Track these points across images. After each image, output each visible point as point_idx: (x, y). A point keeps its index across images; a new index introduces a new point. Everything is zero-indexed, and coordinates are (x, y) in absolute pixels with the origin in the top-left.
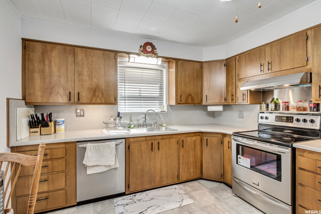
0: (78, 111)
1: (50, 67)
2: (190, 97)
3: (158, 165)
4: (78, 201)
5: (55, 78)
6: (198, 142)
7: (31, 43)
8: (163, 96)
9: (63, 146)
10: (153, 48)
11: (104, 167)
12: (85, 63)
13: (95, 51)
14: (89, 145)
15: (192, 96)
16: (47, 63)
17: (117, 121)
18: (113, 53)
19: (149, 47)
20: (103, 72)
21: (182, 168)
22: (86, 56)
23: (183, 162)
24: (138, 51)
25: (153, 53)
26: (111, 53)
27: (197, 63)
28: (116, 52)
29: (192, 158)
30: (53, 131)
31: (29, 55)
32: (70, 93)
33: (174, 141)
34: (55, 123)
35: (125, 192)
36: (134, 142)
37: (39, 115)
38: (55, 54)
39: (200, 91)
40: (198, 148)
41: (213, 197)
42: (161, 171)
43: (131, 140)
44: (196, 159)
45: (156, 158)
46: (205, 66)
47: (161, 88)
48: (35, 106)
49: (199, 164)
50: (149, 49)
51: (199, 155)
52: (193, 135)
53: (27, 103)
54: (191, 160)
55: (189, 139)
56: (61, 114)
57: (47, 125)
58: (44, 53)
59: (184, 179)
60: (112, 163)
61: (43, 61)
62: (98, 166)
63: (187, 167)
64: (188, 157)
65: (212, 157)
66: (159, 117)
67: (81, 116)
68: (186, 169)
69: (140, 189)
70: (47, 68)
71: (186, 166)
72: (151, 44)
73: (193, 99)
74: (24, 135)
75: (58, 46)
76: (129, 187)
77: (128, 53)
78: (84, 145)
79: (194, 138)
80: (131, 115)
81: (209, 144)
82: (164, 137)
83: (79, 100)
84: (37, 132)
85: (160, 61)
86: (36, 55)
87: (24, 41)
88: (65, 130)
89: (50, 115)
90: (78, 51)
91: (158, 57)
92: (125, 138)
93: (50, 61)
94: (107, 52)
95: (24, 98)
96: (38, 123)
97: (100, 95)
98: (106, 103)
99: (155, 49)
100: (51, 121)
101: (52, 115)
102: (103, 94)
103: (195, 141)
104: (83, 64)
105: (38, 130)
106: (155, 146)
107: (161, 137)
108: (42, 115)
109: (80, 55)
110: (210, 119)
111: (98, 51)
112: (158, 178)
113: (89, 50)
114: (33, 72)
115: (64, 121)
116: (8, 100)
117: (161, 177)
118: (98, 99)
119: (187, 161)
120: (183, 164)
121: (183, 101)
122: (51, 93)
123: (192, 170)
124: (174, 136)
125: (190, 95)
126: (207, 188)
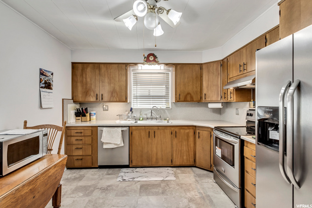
0: (104, 107)
1: (86, 78)
2: (189, 95)
3: (155, 149)
4: (98, 165)
5: (89, 85)
6: (191, 134)
7: (76, 65)
8: (169, 95)
9: (91, 128)
10: (155, 57)
11: (114, 145)
12: (106, 74)
13: (112, 65)
14: (104, 129)
15: (191, 94)
16: (84, 76)
17: (130, 115)
18: (125, 65)
19: (152, 57)
20: (118, 79)
21: (176, 155)
22: (107, 69)
23: (176, 149)
24: (142, 62)
25: (155, 61)
26: (123, 65)
27: (196, 65)
28: (127, 64)
29: (185, 147)
30: (88, 119)
31: (75, 72)
32: (97, 95)
33: (168, 131)
34: (90, 114)
35: (129, 165)
36: (136, 130)
37: (81, 109)
38: (89, 70)
39: (199, 90)
40: (191, 139)
41: (194, 179)
42: (157, 154)
43: (134, 128)
44: (190, 148)
45: (153, 143)
46: (204, 67)
47: (167, 88)
48: (80, 103)
49: (193, 153)
50: (151, 58)
51: (192, 145)
52: (186, 128)
53: (74, 102)
54: (185, 149)
55: (182, 131)
56: (94, 109)
57: (84, 116)
58: (83, 70)
59: (178, 163)
60: (119, 143)
61: (82, 75)
62: (110, 143)
63: (181, 154)
64: (181, 146)
65: (203, 148)
66: (165, 112)
67: (106, 110)
68: (179, 156)
69: (140, 164)
70: (84, 79)
71: (179, 153)
72: (153, 55)
73: (192, 97)
74: (72, 121)
75: (91, 65)
76: (132, 162)
77: (136, 64)
78: (102, 129)
79: (187, 131)
80: (141, 110)
81: (201, 137)
82: (160, 128)
83: (102, 99)
84: (79, 119)
85: (162, 67)
86: (79, 72)
87: (73, 64)
88: (96, 119)
89: (86, 109)
90: (102, 66)
91: (159, 64)
92: (129, 126)
93: (86, 75)
94: (120, 65)
95: (72, 99)
96: (80, 114)
97: (116, 96)
98: (120, 101)
99: (157, 58)
100: (87, 113)
101: (88, 109)
102: (117, 95)
103: (188, 134)
104: (105, 75)
105: (80, 118)
106: (152, 134)
107: (157, 128)
108: (82, 109)
109: (103, 69)
110: (216, 116)
111: (114, 65)
112: (154, 159)
113: (108, 65)
114: (77, 83)
115: (95, 114)
116: (63, 99)
117: (157, 159)
118: (114, 98)
119: (180, 149)
120: (176, 151)
121: (182, 99)
122: (86, 95)
123: (185, 158)
124: (168, 128)
125: (188, 94)
126: (195, 173)
